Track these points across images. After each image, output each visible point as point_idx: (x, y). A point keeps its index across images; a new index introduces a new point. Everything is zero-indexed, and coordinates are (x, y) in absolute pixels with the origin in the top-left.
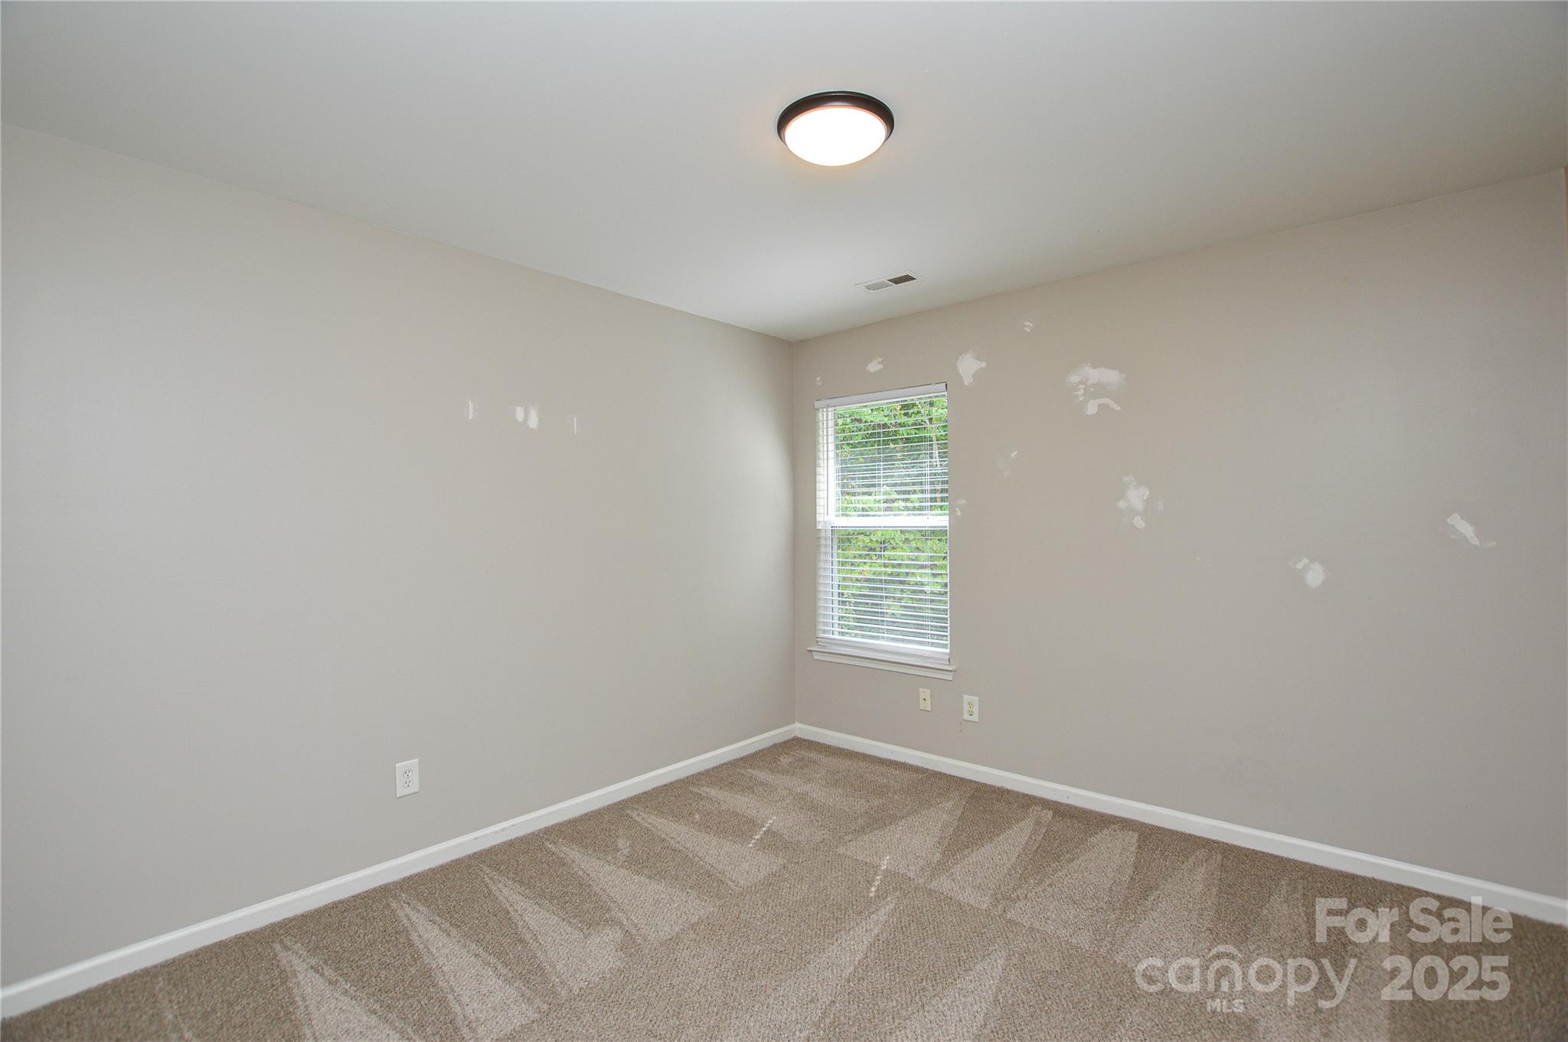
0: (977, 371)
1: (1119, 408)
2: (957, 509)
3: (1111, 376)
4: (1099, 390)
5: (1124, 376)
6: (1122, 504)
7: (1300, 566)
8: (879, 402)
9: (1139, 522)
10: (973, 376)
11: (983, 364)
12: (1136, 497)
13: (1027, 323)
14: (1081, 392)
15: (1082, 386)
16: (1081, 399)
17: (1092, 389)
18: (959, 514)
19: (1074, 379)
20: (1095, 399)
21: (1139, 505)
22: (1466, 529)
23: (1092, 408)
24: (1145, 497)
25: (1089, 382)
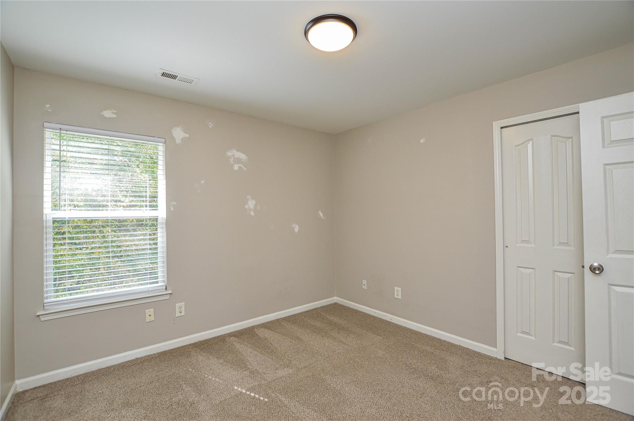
0: (184, 137)
1: (246, 169)
2: (171, 207)
3: (243, 156)
4: (238, 161)
5: (247, 157)
6: (246, 207)
7: (293, 226)
8: (111, 138)
9: (252, 213)
10: (181, 139)
11: (188, 136)
12: (251, 204)
13: (210, 123)
14: (232, 160)
15: (232, 158)
16: (232, 163)
17: (236, 160)
18: (172, 209)
19: (229, 154)
20: (237, 164)
21: (252, 207)
22: (321, 214)
23: (236, 167)
24: (254, 204)
25: (235, 157)
